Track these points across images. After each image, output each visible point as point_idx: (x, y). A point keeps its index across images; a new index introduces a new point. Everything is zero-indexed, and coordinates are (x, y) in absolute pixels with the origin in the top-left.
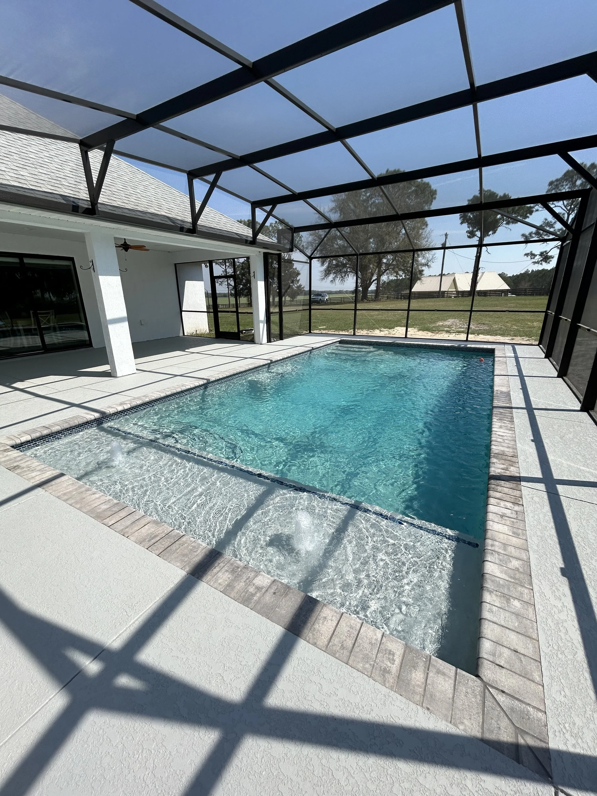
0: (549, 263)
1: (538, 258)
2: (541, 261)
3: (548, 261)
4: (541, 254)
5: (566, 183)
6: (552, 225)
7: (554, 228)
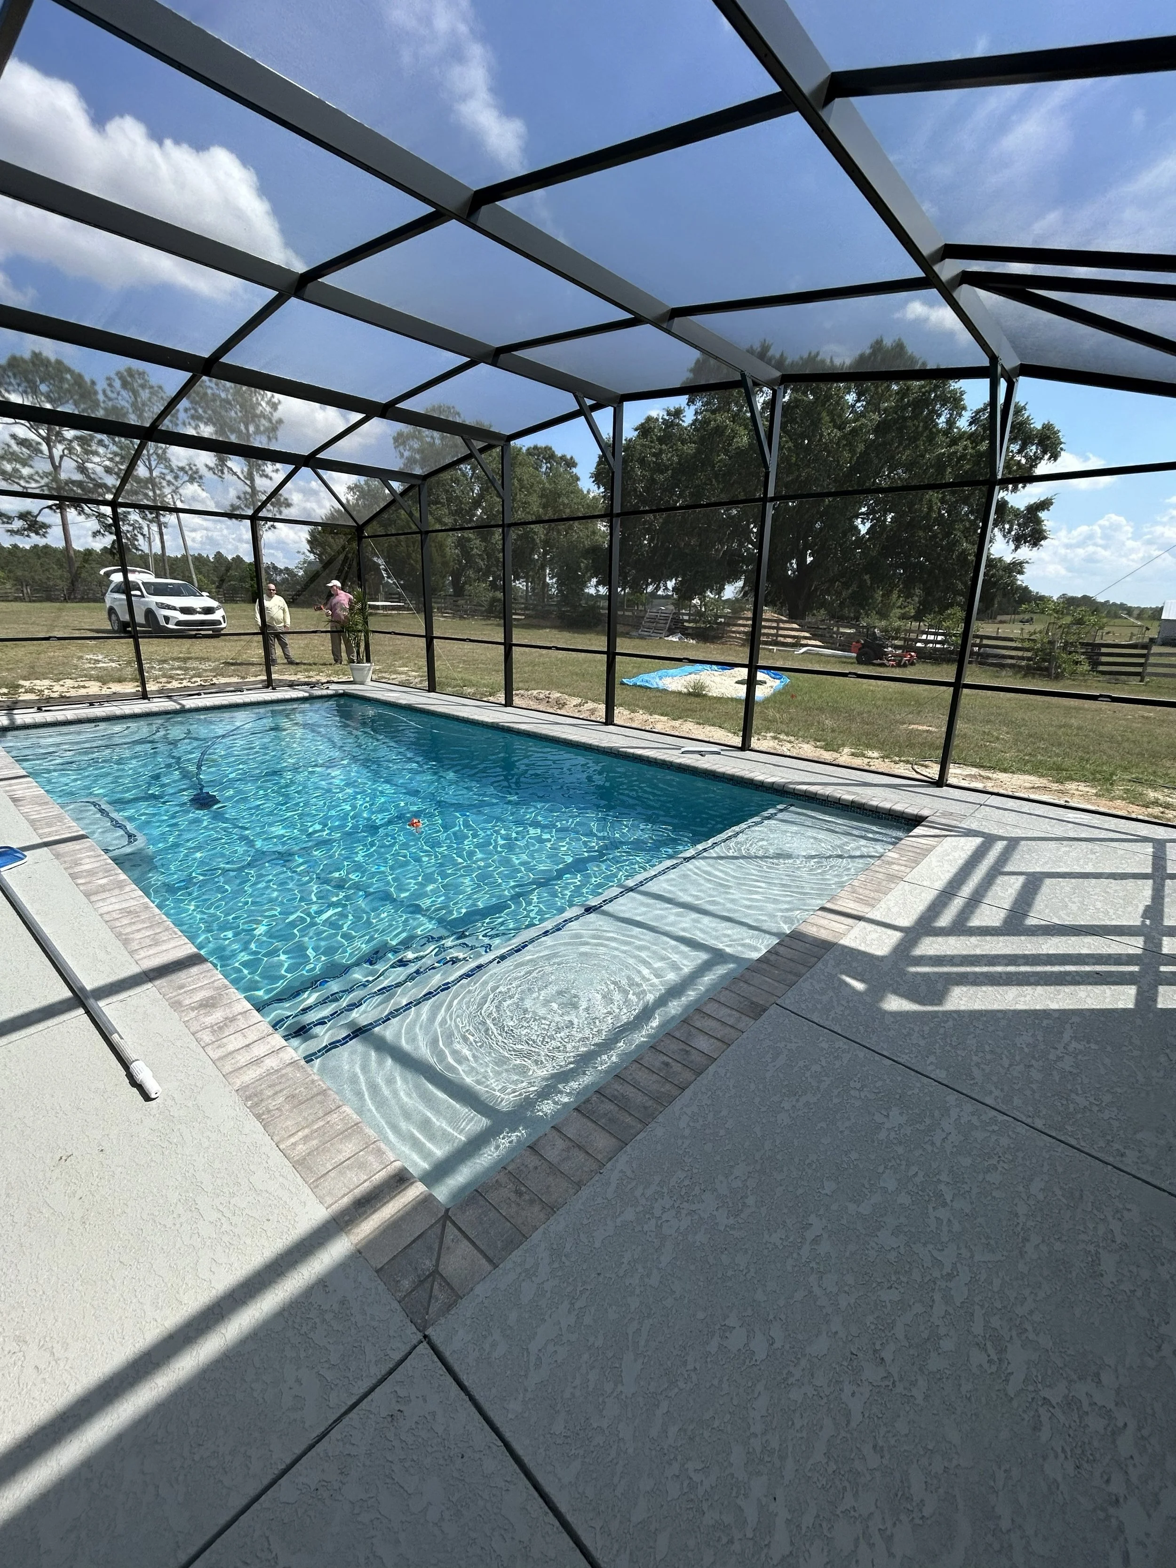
0: (44, 536)
1: (19, 523)
2: (25, 529)
3: (41, 532)
4: (23, 517)
6: (24, 459)
7: (31, 466)
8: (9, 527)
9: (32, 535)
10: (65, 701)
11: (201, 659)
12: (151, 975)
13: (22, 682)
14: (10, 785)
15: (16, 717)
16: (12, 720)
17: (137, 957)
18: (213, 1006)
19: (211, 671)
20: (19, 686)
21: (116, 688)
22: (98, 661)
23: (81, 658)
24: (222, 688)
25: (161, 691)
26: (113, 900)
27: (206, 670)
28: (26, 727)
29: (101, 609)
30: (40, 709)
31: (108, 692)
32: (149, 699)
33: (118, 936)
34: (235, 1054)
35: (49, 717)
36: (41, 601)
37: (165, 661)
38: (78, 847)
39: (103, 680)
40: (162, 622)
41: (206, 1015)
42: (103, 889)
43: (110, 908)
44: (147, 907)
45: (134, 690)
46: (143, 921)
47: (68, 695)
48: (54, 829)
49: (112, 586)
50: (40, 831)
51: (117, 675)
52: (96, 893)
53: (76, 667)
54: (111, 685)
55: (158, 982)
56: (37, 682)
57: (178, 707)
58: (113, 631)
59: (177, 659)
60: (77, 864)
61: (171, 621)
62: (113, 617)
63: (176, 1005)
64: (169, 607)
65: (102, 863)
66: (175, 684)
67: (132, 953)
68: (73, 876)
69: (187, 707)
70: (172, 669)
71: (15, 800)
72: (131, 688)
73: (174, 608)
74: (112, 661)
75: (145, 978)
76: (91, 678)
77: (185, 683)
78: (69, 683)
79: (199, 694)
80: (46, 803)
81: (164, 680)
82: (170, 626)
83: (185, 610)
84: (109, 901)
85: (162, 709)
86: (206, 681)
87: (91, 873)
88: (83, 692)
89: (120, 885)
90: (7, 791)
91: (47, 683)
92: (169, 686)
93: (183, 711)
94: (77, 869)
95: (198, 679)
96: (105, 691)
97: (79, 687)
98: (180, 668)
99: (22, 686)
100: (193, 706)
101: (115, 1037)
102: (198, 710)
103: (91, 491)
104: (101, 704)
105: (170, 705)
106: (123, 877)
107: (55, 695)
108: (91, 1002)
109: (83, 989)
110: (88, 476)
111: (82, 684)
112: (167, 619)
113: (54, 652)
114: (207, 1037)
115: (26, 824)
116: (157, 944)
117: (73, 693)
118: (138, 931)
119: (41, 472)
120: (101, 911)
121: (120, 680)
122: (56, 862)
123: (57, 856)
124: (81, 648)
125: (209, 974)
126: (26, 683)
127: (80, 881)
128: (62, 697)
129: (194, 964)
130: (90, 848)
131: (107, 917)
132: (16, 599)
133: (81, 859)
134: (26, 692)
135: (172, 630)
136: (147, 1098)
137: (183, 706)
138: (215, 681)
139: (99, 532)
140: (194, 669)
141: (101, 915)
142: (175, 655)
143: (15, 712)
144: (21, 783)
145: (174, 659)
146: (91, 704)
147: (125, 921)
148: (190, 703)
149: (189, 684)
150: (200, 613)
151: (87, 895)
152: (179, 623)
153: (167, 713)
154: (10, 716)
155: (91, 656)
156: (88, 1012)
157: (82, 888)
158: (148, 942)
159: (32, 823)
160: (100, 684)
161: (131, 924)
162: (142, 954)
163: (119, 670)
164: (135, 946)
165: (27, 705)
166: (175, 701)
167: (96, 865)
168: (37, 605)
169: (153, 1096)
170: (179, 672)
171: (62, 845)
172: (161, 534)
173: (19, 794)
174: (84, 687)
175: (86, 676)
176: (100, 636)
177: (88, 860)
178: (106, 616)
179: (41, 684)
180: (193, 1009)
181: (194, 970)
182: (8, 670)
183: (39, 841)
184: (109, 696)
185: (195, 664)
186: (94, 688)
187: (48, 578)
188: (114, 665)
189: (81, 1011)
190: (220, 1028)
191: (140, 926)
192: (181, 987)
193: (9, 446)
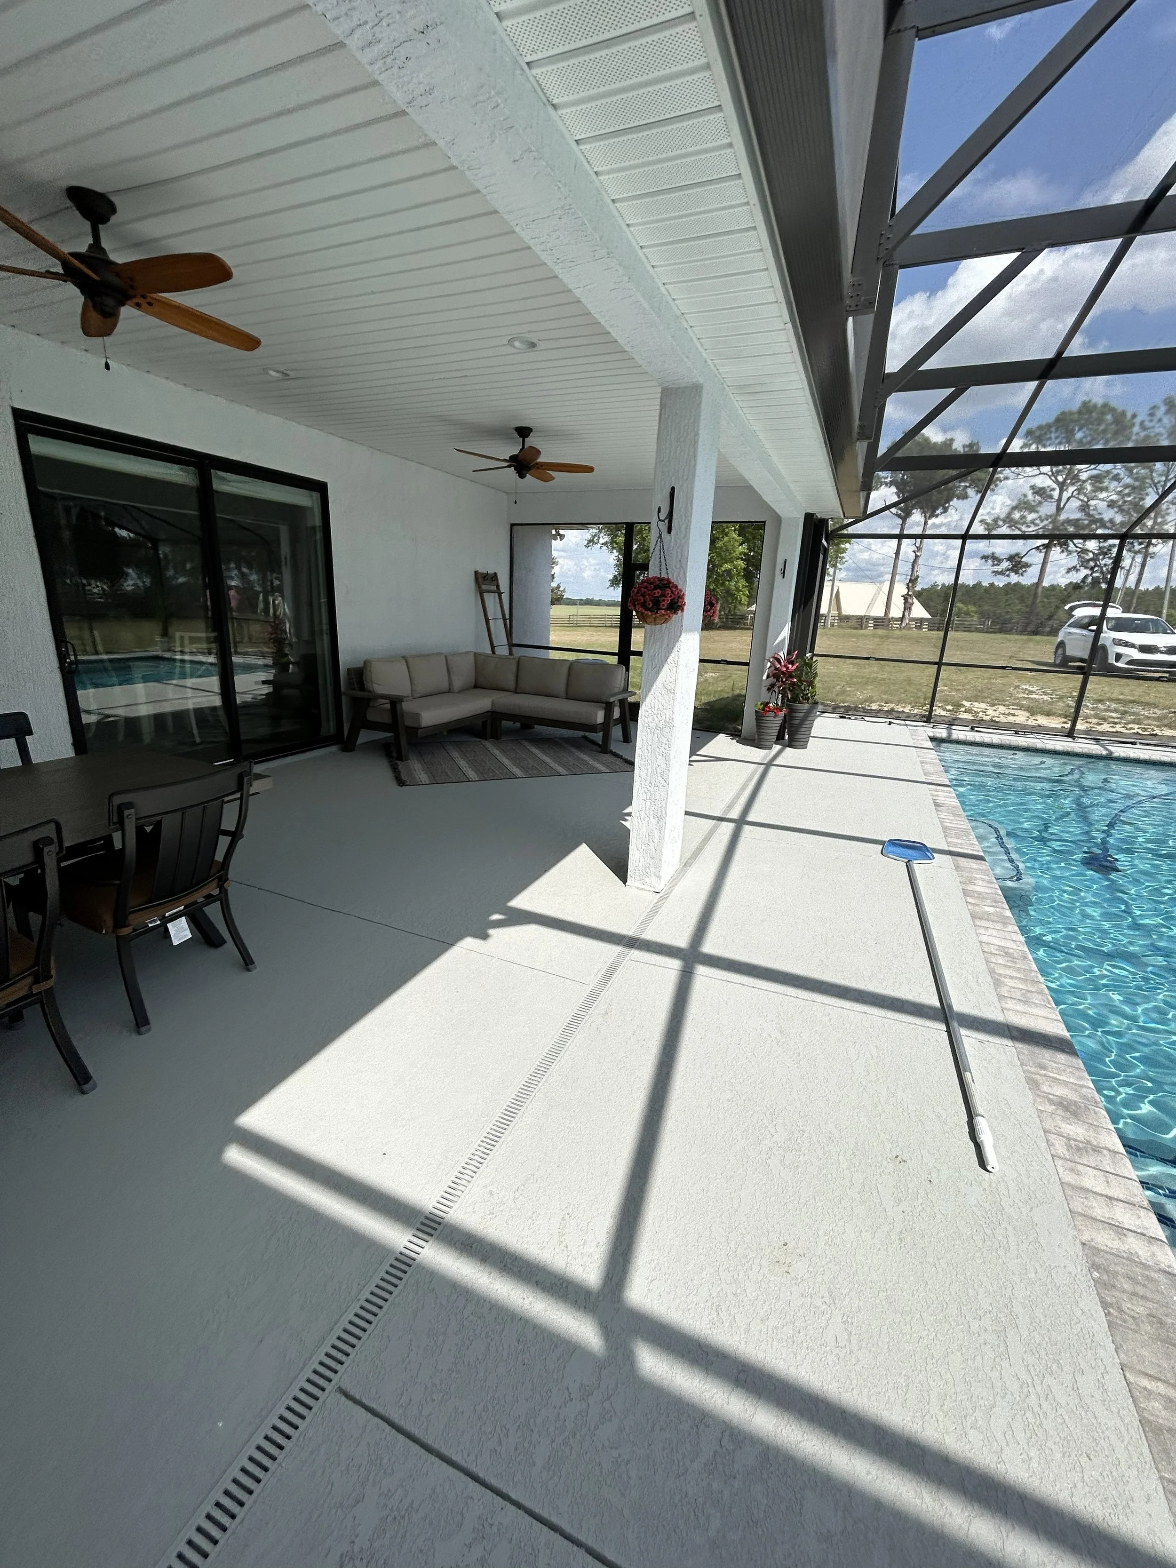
0: (1022, 575)
1: (1005, 565)
2: (1008, 570)
3: (1021, 571)
4: (1010, 558)
5: (1057, 434)
6: (1034, 506)
7: (1037, 512)
8: (996, 568)
9: (1012, 574)
10: (994, 725)
11: (1146, 705)
12: (1015, 1033)
13: (965, 703)
14: (936, 790)
15: (954, 732)
16: (950, 734)
17: (1004, 1005)
18: (1075, 1114)
19: (1155, 719)
20: (961, 705)
21: (1042, 720)
22: (1031, 692)
23: (1018, 687)
24: (1164, 741)
25: (1087, 732)
26: (995, 933)
27: (1148, 718)
28: (958, 742)
29: (1051, 643)
30: (972, 728)
31: (1034, 723)
32: (1074, 738)
33: (992, 972)
34: (1091, 1196)
35: (977, 737)
36: (994, 633)
37: (1100, 701)
38: (975, 866)
39: (1032, 711)
40: (1112, 660)
41: (1064, 1119)
42: (986, 917)
43: (991, 940)
44: (1025, 958)
45: (1059, 726)
46: (1018, 970)
47: (997, 720)
48: (959, 841)
49: (1072, 620)
50: (949, 840)
51: (1047, 708)
52: (981, 918)
53: (1011, 695)
54: (1039, 717)
55: (1019, 1045)
56: (976, 704)
57: (1104, 753)
58: (1054, 665)
59: (1117, 701)
60: (971, 881)
61: (1125, 659)
62: (1060, 651)
63: (1033, 1084)
64: (1127, 644)
65: (993, 891)
66: (1106, 727)
67: (1001, 997)
68: (966, 893)
69: (1116, 754)
70: (1106, 710)
71: (937, 805)
72: (1055, 723)
73: (1133, 646)
74: (1045, 693)
75: (1007, 1032)
76: (1021, 707)
77: (1118, 728)
78: (1002, 709)
79: (1133, 743)
80: (959, 816)
81: (1095, 721)
82: (1119, 664)
83: (1144, 649)
84: (990, 932)
85: (1086, 751)
86: (1146, 729)
87: (980, 896)
88: (1011, 719)
89: (1004, 922)
90: (932, 795)
91: (983, 706)
92: (1099, 728)
93: (1109, 758)
94: (970, 887)
95: (1136, 726)
96: (1031, 722)
97: (1009, 714)
98: (1115, 711)
99: (964, 706)
100: (1123, 755)
101: (967, 1075)
102: (1126, 760)
103: (1084, 527)
104: (1025, 734)
105: (1096, 749)
106: (1008, 913)
107: (987, 718)
108: (955, 1024)
109: (950, 1007)
110: (1088, 515)
111: (1012, 711)
112: (1118, 657)
113: (998, 680)
114: (1060, 1148)
115: (940, 829)
116: (1026, 1002)
117: (1003, 719)
118: (1012, 977)
119: (1043, 516)
120: (984, 938)
121: (1048, 714)
122: (955, 873)
123: (957, 867)
124: (1019, 678)
125: (1077, 1073)
126: (967, 704)
127: (970, 900)
128: (992, 721)
129: (1063, 1051)
130: (984, 872)
131: (986, 948)
132: (978, 630)
133: (976, 879)
134: (965, 712)
135: (1120, 669)
136: (982, 1163)
137: (1111, 753)
138: (1157, 731)
139: (1075, 567)
140: (1134, 714)
141: (981, 942)
142: (1114, 696)
143: (954, 727)
144: (944, 791)
145: (1111, 700)
146: (1017, 733)
147: (1001, 961)
148: (1120, 751)
149: (1123, 730)
150: (1162, 652)
151: (973, 916)
152: (1131, 662)
153: (1089, 756)
154: (949, 730)
155: (1027, 687)
156: (948, 1032)
157: (970, 907)
158: (1018, 995)
159: (945, 829)
160: (1028, 714)
161: (1005, 966)
162: (1010, 1004)
163: (1051, 703)
164: (1004, 991)
165: (964, 723)
166: (1103, 746)
167: (987, 891)
168: (992, 636)
169: (989, 1168)
170: (1114, 715)
171: (963, 859)
172: (1143, 566)
173: (941, 800)
174: (1013, 715)
175: (1017, 705)
176: (1041, 669)
177: (981, 883)
178: (1054, 650)
179: (978, 706)
180: (1051, 1102)
181: (1062, 1057)
182: (957, 690)
183: (946, 848)
184: (1033, 727)
185: (1137, 709)
186: (1021, 717)
187: (1008, 612)
188: (1045, 697)
189: (944, 1027)
190: (1079, 1149)
191: (1015, 974)
192: (1043, 1067)
193: (1025, 496)
